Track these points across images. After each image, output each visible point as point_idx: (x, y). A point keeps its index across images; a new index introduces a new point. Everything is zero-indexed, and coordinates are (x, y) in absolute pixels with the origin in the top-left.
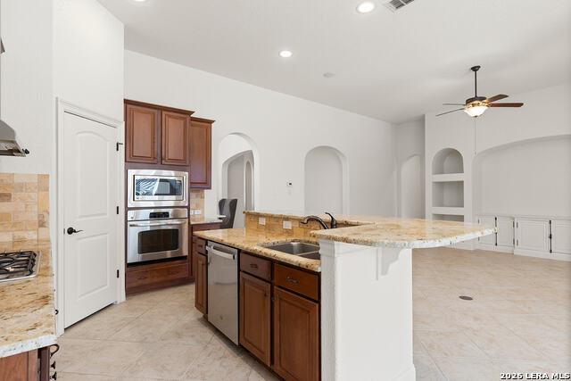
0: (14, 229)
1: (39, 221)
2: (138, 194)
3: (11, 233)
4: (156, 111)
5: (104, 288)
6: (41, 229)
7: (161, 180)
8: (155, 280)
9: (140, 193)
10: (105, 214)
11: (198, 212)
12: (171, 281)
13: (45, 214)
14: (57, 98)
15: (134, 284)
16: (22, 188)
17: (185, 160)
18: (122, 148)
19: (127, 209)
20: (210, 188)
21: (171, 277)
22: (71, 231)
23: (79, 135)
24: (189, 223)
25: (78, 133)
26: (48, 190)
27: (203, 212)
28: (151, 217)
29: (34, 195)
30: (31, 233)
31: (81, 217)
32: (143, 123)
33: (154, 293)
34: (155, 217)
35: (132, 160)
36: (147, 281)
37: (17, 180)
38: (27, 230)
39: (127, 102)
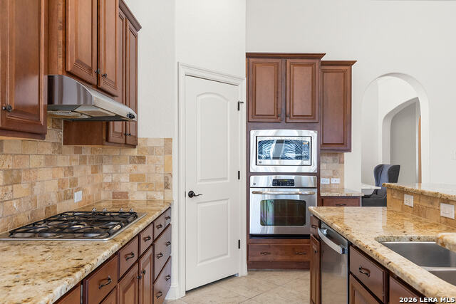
0: (147, 189)
1: (165, 183)
2: (260, 158)
3: (145, 193)
4: (279, 61)
5: (223, 258)
6: (166, 190)
7: (279, 142)
8: (279, 258)
9: (263, 156)
10: (226, 179)
11: (335, 181)
12: (297, 262)
13: (169, 176)
14: (178, 63)
15: (257, 259)
16: (153, 151)
17: (313, 116)
18: (244, 107)
19: (249, 174)
20: (349, 150)
21: (296, 258)
22: (191, 195)
23: (200, 98)
24: (319, 194)
25: (198, 96)
26: (171, 153)
27: (342, 181)
28: (273, 184)
29: (161, 158)
30: (159, 193)
31: (201, 180)
32: (266, 77)
33: (278, 273)
34: (279, 184)
35: (255, 120)
36: (270, 258)
37: (149, 144)
38: (156, 191)
39: (249, 56)
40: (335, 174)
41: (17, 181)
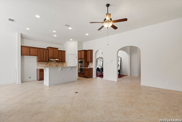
39: (78, 51)
40: (92, 65)
41: (51, 65)
